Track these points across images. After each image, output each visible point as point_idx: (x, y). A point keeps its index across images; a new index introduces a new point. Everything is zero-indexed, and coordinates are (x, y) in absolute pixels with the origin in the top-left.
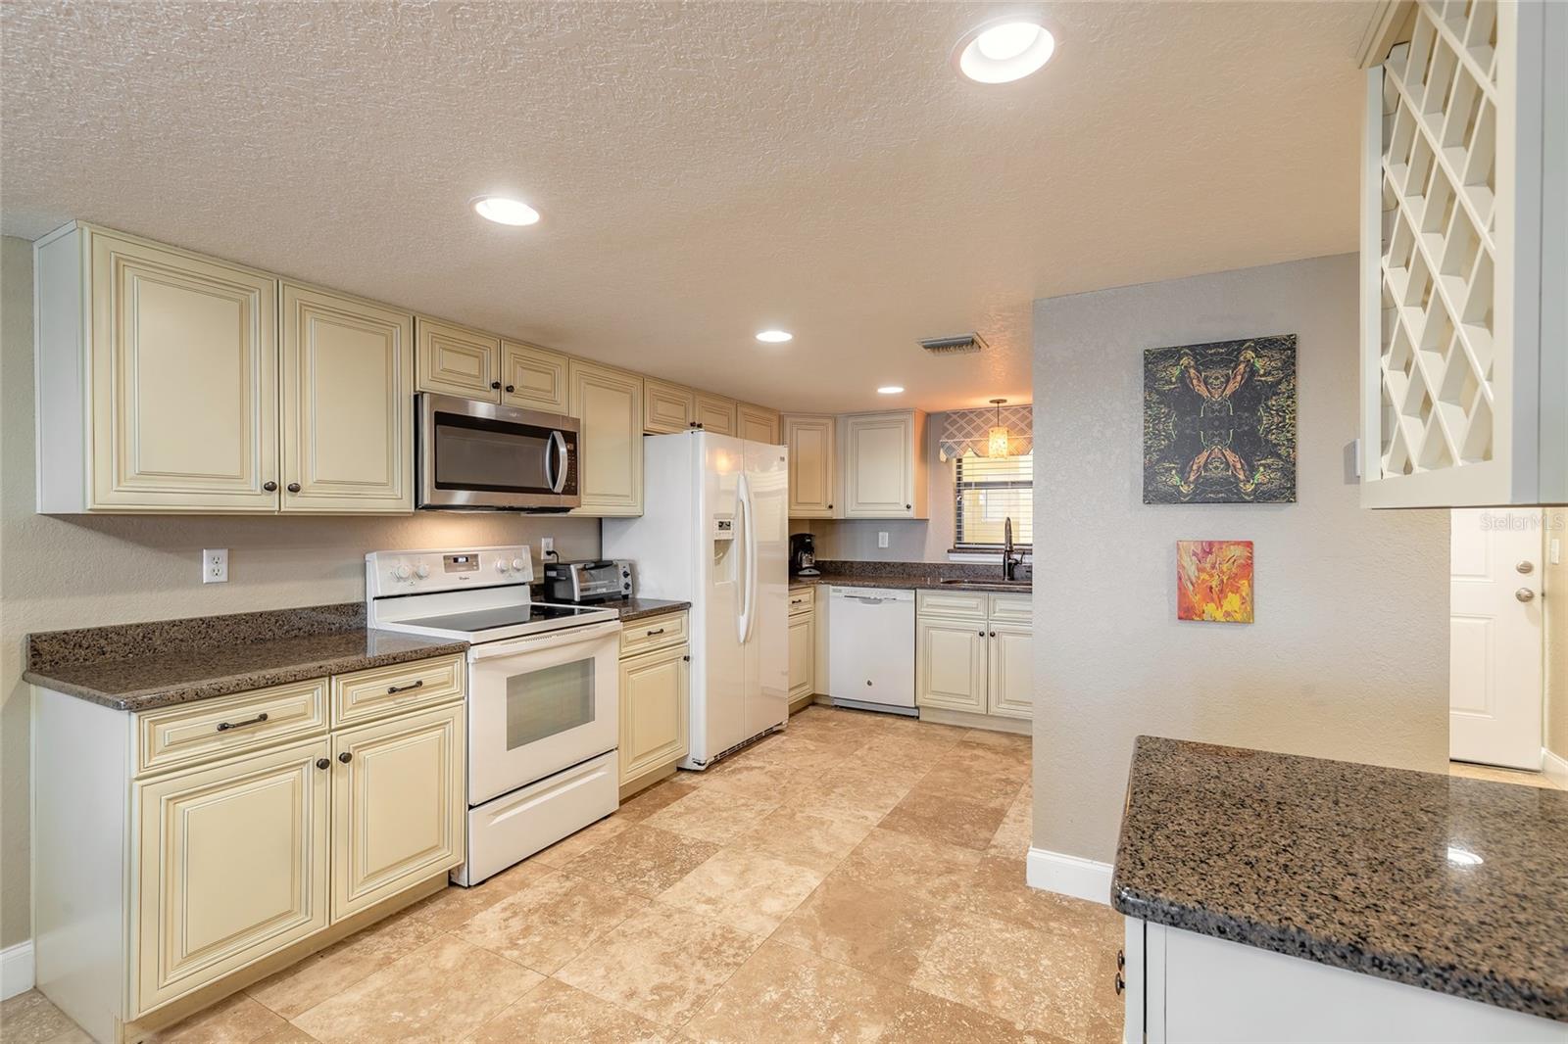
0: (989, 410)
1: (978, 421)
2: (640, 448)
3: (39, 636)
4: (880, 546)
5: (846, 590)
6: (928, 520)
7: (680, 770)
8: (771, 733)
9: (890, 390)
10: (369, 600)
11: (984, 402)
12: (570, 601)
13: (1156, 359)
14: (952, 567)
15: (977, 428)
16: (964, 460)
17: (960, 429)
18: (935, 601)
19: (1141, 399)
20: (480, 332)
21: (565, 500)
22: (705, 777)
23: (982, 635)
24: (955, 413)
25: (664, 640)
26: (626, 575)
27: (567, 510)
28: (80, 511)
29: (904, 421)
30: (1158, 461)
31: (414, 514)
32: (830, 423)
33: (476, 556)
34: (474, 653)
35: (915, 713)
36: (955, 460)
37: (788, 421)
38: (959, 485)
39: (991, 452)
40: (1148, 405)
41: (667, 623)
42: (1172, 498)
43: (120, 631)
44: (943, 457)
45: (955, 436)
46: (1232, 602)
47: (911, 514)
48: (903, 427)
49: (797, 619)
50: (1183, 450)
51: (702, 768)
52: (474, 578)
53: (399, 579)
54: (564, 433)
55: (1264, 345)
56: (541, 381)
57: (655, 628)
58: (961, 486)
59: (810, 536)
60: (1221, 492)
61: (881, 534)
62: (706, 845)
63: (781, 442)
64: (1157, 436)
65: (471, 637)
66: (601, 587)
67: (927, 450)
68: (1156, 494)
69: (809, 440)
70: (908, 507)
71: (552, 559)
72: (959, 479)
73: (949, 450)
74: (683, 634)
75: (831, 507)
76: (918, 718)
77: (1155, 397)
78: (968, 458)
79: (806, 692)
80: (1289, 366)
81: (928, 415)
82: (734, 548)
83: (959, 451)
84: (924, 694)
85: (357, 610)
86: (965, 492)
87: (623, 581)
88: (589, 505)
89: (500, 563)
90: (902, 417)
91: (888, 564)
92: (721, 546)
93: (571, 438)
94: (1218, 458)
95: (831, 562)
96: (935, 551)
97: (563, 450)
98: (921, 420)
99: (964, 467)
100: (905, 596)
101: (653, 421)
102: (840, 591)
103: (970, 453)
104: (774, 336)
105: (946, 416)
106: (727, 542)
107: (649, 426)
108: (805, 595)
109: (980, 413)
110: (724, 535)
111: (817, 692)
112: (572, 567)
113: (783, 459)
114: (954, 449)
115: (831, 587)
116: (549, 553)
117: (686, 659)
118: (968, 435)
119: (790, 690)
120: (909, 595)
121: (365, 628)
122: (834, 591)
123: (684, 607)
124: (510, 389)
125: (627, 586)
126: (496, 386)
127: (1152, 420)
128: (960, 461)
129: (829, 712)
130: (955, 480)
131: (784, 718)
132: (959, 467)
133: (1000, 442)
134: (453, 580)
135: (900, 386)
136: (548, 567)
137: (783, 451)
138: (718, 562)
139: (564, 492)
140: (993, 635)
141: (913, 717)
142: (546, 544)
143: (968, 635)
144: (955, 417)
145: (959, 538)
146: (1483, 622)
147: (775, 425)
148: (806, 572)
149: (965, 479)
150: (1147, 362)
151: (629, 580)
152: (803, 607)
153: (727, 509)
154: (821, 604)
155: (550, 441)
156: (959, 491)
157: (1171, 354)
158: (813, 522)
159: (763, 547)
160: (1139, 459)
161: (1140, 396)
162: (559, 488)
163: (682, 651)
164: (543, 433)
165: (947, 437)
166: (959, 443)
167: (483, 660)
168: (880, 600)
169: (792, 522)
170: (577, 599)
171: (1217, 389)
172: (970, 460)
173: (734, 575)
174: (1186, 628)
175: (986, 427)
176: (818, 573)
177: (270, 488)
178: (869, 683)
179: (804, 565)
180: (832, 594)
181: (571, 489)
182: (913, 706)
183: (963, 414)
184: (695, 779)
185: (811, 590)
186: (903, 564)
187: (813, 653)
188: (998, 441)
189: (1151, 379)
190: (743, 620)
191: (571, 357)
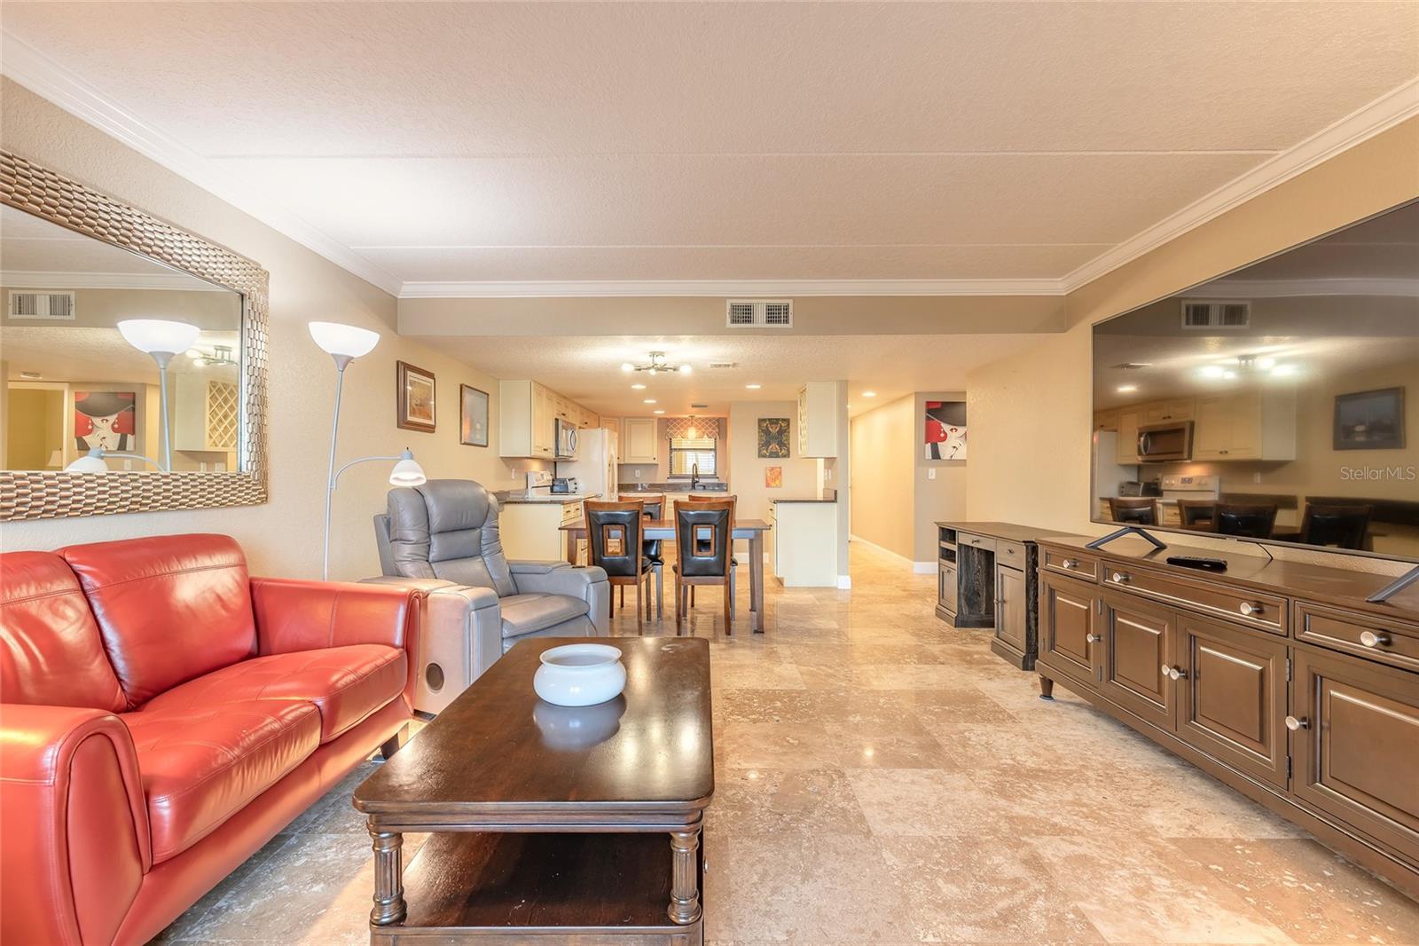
6: (658, 465)
10: (530, 488)
13: (761, 421)
14: (669, 485)
15: (682, 426)
29: (651, 421)
30: (761, 447)
32: (618, 420)
33: (543, 475)
39: (689, 436)
40: (759, 432)
42: (764, 456)
45: (673, 429)
46: (777, 482)
47: (655, 462)
48: (651, 424)
50: (766, 444)
55: (784, 420)
58: (672, 450)
60: (774, 455)
61: (636, 471)
64: (761, 440)
68: (761, 456)
70: (654, 458)
72: (671, 447)
77: (761, 430)
80: (788, 425)
81: (660, 419)
86: (674, 452)
87: (574, 486)
89: (547, 478)
94: (774, 447)
98: (658, 421)
101: (580, 423)
105: (668, 420)
107: (579, 425)
118: (679, 429)
125: (576, 488)
127: (760, 436)
136: (553, 480)
144: (671, 420)
145: (671, 473)
150: (759, 421)
151: (576, 486)
157: (764, 420)
160: (757, 447)
161: (757, 430)
165: (670, 430)
166: (675, 432)
171: (774, 430)
174: (768, 489)
183: (675, 420)
188: (691, 433)
189: (760, 426)
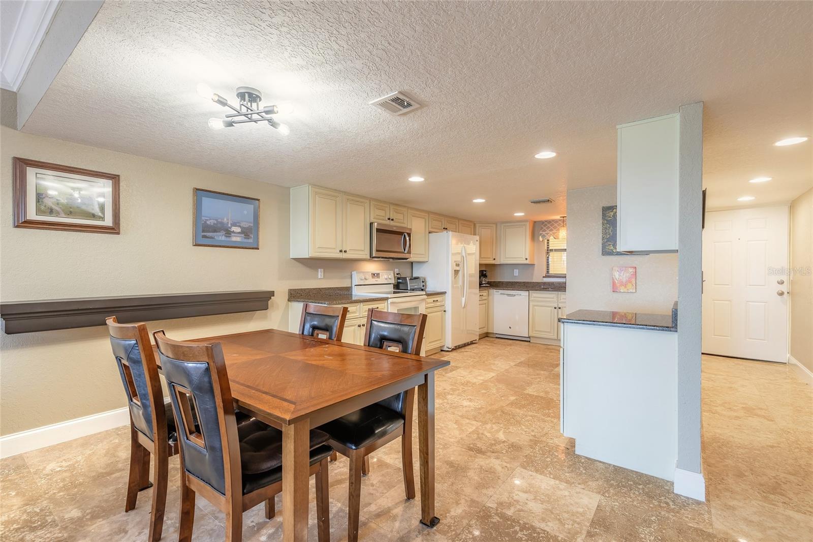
0: (560, 220)
1: (556, 225)
2: (427, 237)
3: (291, 290)
4: (515, 275)
5: (501, 291)
6: (534, 264)
7: (442, 351)
8: (472, 343)
9: (519, 215)
10: (353, 286)
11: (558, 217)
12: (408, 290)
13: (606, 210)
14: (544, 283)
15: (555, 228)
16: (550, 240)
17: (548, 228)
18: (536, 295)
19: (601, 222)
20: (385, 202)
21: (407, 256)
22: (451, 353)
23: (555, 308)
24: (546, 221)
25: (438, 304)
26: (423, 282)
27: (407, 259)
28: (308, 257)
29: (525, 225)
30: (606, 242)
31: (369, 259)
32: (494, 226)
33: (379, 274)
34: (390, 301)
35: (528, 339)
36: (546, 240)
37: (477, 225)
38: (548, 250)
39: (560, 237)
40: (603, 224)
41: (439, 298)
42: (610, 254)
43: (305, 290)
44: (541, 239)
45: (546, 231)
46: (630, 286)
47: (527, 262)
48: (524, 227)
49: (482, 302)
50: (614, 238)
51: (450, 350)
52: (380, 281)
53: (361, 280)
54: (407, 233)
56: (400, 217)
57: (435, 299)
58: (549, 251)
59: (486, 271)
61: (515, 270)
62: (457, 367)
63: (475, 234)
64: (606, 234)
65: (389, 296)
66: (416, 285)
67: (534, 236)
68: (606, 252)
69: (486, 232)
70: (526, 259)
71: (399, 276)
72: (548, 248)
73: (544, 236)
74: (444, 303)
75: (494, 259)
76: (530, 341)
77: (605, 222)
78: (551, 239)
79: (485, 330)
81: (535, 222)
82: (460, 273)
83: (547, 236)
84: (533, 331)
85: (349, 289)
86: (551, 253)
87: (422, 284)
88: (412, 258)
89: (386, 276)
90: (524, 223)
91: (518, 282)
92: (456, 272)
93: (409, 235)
95: (494, 282)
96: (538, 276)
97: (408, 238)
98: (532, 224)
99: (550, 243)
100: (524, 293)
101: (432, 228)
102: (498, 292)
103: (552, 237)
104: (479, 201)
105: (542, 223)
106: (458, 271)
107: (430, 230)
108: (485, 293)
109: (556, 221)
110: (457, 268)
111: (489, 332)
112: (407, 278)
113: (477, 241)
114: (545, 236)
115: (495, 290)
116: (397, 274)
117: (445, 311)
118: (551, 230)
119: (480, 329)
120: (526, 293)
121: (352, 294)
122: (496, 292)
123: (444, 293)
124: (392, 220)
125: (423, 286)
126: (389, 219)
127: (605, 229)
128: (548, 240)
129: (494, 339)
130: (546, 248)
131: (477, 338)
132: (548, 243)
133: (564, 233)
134: (373, 281)
135: (522, 213)
136: (398, 278)
137: (477, 238)
138: (455, 277)
139: (408, 253)
140: (560, 308)
141: (527, 341)
142: (397, 271)
143: (550, 308)
144: (546, 223)
145: (548, 272)
146: (764, 304)
147: (473, 226)
148: (484, 285)
149: (550, 248)
150: (603, 211)
151: (424, 284)
152: (484, 298)
153: (458, 258)
154: (490, 297)
155: (403, 236)
156: (548, 253)
157: (611, 208)
158: (487, 265)
159: (471, 276)
160: (601, 241)
162: (406, 252)
163: (443, 308)
164: (401, 233)
165: (543, 231)
166: (547, 234)
167: (392, 303)
168: (515, 295)
169: (481, 265)
170: (409, 289)
172: (552, 240)
173: (460, 283)
174: (615, 295)
175: (558, 227)
176: (489, 285)
177: (341, 251)
178: (510, 328)
179: (483, 282)
180: (495, 293)
181: (409, 252)
182: (527, 336)
183: (549, 222)
184: (448, 353)
185: (487, 291)
186: (524, 282)
187: (487, 315)
188: (563, 233)
189: (604, 215)
190: (464, 299)
191: (408, 208)
